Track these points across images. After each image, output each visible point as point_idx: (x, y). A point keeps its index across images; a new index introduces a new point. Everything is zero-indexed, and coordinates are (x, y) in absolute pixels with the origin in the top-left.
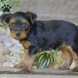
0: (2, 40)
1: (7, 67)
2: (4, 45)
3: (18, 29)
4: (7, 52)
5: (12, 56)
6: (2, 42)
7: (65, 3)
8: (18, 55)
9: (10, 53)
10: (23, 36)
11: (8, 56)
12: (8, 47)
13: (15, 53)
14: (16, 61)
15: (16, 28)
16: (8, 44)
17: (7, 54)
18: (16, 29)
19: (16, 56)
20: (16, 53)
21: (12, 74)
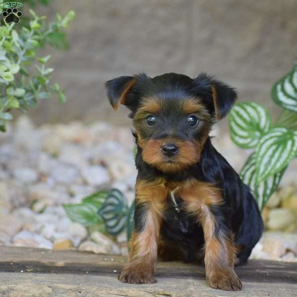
0: (3, 160)
1: (30, 250)
2: (12, 176)
3: (171, 132)
4: (23, 200)
5: (41, 212)
6: (5, 167)
7: (210, 42)
8: (61, 210)
9: (35, 201)
10: (187, 158)
11: (26, 212)
12: (26, 185)
13: (50, 202)
14: (57, 230)
15: (164, 130)
16: (26, 174)
17: (22, 205)
18: (163, 133)
19: (55, 213)
20: (56, 205)
21: (49, 272)
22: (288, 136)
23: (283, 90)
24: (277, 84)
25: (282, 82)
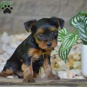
22: (73, 36)
23: (73, 21)
24: (72, 19)
25: (74, 18)
